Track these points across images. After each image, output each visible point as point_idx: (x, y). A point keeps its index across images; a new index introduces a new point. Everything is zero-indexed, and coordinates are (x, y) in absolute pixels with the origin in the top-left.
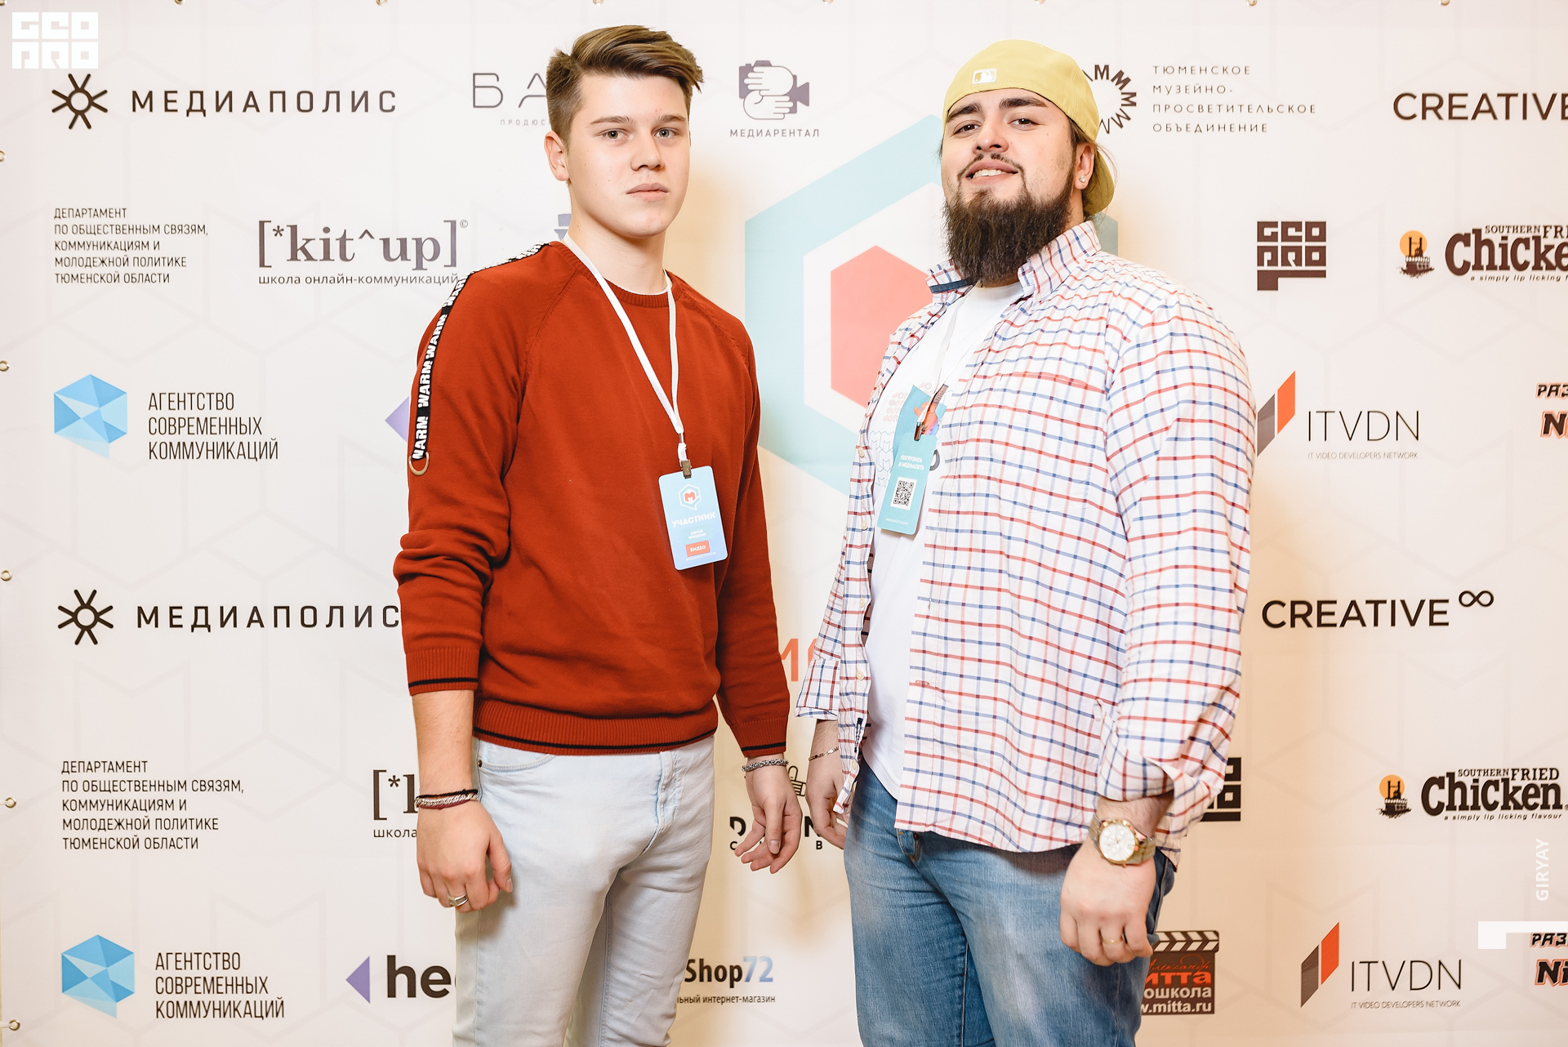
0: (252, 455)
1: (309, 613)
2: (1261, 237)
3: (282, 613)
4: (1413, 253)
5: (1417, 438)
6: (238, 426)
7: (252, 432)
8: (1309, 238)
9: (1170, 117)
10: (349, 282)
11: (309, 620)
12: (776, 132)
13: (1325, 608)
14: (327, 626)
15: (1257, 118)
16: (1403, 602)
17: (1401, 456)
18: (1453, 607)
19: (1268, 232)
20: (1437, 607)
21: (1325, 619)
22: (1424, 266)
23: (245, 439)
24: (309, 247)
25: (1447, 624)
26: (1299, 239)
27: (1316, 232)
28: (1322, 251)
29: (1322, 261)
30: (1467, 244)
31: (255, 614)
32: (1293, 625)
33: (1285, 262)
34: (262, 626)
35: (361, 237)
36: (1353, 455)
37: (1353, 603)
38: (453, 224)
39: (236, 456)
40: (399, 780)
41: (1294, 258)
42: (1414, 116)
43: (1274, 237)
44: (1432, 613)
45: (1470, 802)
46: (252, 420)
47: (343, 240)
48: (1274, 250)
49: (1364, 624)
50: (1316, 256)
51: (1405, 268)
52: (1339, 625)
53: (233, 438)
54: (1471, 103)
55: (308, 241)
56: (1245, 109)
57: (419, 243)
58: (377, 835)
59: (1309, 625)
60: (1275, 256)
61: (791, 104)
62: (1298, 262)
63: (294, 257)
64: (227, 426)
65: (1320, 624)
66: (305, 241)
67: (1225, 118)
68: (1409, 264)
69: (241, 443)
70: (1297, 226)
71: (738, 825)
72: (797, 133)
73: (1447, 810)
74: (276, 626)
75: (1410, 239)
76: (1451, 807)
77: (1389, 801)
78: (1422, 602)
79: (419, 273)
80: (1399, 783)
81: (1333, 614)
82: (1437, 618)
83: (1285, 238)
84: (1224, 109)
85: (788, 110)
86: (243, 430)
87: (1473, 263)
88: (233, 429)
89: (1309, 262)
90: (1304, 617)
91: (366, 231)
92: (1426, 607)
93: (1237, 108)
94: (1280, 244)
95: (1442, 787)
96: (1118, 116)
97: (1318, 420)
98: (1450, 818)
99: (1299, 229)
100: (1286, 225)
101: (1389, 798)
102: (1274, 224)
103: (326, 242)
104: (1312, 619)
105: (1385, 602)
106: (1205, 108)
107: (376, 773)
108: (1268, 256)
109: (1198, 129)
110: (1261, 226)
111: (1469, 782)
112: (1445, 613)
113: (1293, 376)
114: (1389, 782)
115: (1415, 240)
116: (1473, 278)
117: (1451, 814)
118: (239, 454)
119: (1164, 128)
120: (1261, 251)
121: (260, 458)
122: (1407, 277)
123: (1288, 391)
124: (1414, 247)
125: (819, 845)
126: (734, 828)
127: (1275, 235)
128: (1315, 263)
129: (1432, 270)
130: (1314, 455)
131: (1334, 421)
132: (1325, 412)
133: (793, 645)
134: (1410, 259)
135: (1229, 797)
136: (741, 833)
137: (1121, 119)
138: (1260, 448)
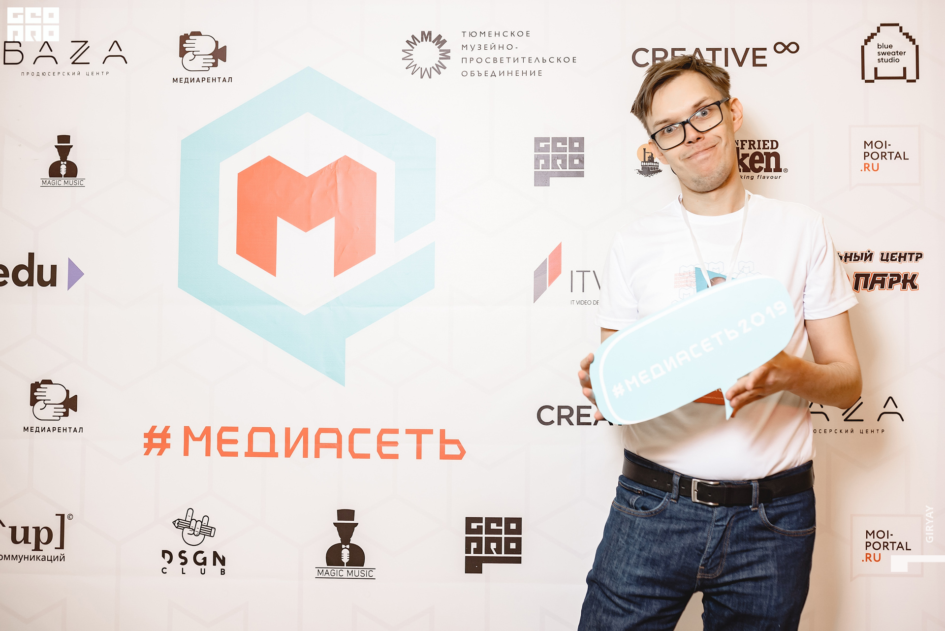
2: (537, 149)
4: (647, 160)
8: (572, 149)
9: (474, 66)
12: (203, 80)
13: (583, 411)
15: (535, 67)
19: (542, 145)
21: (583, 420)
22: (655, 168)
26: (564, 150)
27: (576, 145)
28: (581, 158)
29: (581, 166)
32: (559, 423)
33: (555, 166)
41: (561, 164)
42: (647, 64)
43: (546, 149)
48: (546, 158)
49: (611, 424)
50: (576, 162)
51: (641, 170)
52: (593, 424)
54: (688, 55)
56: (526, 60)
59: (571, 424)
60: (547, 162)
61: (214, 61)
62: (564, 166)
65: (579, 423)
67: (511, 67)
68: (643, 167)
70: (563, 140)
71: (167, 556)
72: (217, 80)
75: (644, 149)
81: (588, 415)
84: (511, 60)
85: (211, 65)
89: (572, 166)
90: (567, 418)
93: (521, 60)
94: (551, 153)
96: (437, 66)
97: (578, 277)
99: (564, 143)
100: (555, 140)
102: (546, 140)
104: (574, 419)
106: (499, 60)
108: (542, 162)
109: (493, 75)
110: (537, 141)
113: (560, 245)
115: (648, 150)
119: (469, 74)
120: (537, 158)
122: (642, 176)
123: (556, 255)
124: (647, 155)
125: (223, 572)
126: (164, 558)
127: (547, 147)
128: (576, 167)
129: (660, 171)
130: (575, 302)
131: (589, 277)
132: (583, 272)
133: (207, 431)
134: (645, 164)
135: (513, 546)
136: (169, 562)
137: (439, 68)
138: (536, 299)
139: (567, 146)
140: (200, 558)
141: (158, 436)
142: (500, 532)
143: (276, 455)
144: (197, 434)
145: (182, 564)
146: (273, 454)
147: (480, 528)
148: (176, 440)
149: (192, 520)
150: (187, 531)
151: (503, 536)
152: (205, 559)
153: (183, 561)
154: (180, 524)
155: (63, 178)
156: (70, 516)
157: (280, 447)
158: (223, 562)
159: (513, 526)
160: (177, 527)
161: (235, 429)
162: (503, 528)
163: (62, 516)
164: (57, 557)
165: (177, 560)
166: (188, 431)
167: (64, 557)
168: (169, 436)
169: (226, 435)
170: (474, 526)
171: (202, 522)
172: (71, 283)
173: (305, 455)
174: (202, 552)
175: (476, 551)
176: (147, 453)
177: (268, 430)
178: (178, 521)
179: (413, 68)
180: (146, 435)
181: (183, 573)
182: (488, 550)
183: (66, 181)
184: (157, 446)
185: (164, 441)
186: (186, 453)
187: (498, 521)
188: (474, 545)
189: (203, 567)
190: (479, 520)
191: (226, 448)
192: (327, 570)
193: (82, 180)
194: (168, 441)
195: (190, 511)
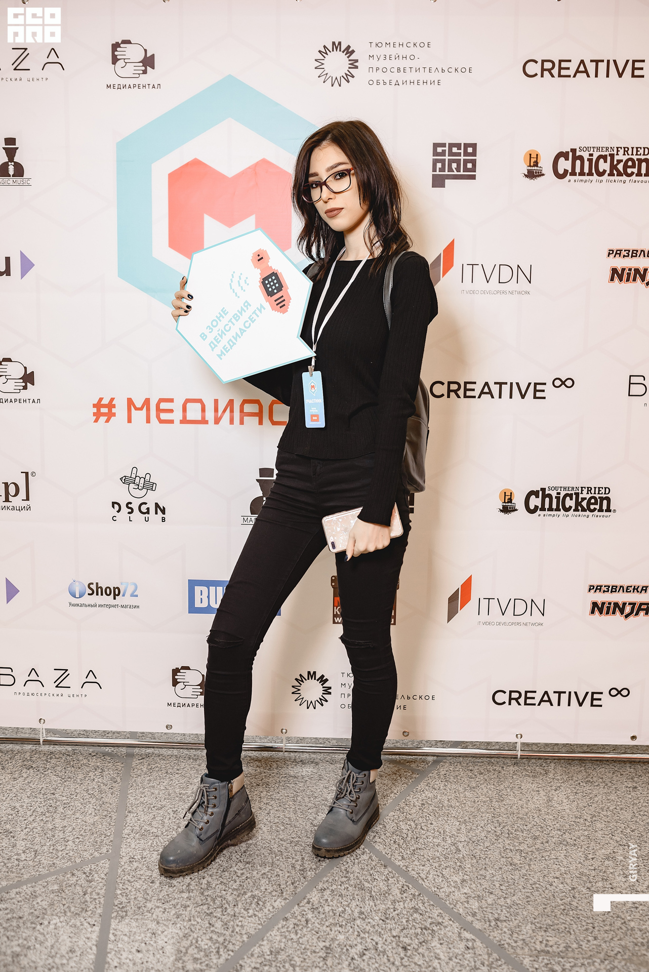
2: (435, 153)
4: (532, 164)
5: (530, 282)
8: (466, 154)
9: (379, 76)
12: (134, 86)
13: (469, 386)
15: (435, 76)
16: (518, 384)
17: (519, 293)
18: (549, 388)
19: (439, 150)
20: (539, 387)
21: (469, 393)
22: (538, 172)
25: (544, 398)
26: (459, 154)
27: (470, 150)
28: (474, 162)
29: (474, 169)
30: (567, 159)
32: (449, 396)
33: (450, 170)
36: (489, 292)
37: (487, 384)
41: (456, 167)
42: (536, 75)
44: (535, 391)
45: (554, 506)
48: (443, 162)
49: (493, 397)
50: (470, 166)
51: (526, 174)
52: (477, 397)
54: (573, 66)
56: (427, 70)
59: (459, 397)
60: (443, 165)
61: (143, 68)
62: (458, 169)
65: (465, 396)
67: (413, 76)
68: (529, 171)
70: (458, 146)
71: (116, 506)
72: (147, 86)
73: (540, 510)
75: (530, 155)
76: (543, 509)
77: (505, 504)
78: (530, 384)
80: (511, 493)
82: (538, 395)
83: (451, 153)
84: (413, 70)
85: (141, 72)
87: (570, 171)
89: (466, 169)
90: (456, 392)
92: (532, 387)
93: (422, 70)
94: (447, 158)
95: (537, 497)
96: (346, 75)
97: (468, 270)
98: (542, 515)
99: (459, 148)
100: (451, 145)
101: (505, 502)
102: (444, 145)
104: (461, 393)
105: (506, 383)
106: (402, 70)
108: (439, 165)
109: (397, 83)
110: (436, 146)
111: (554, 494)
112: (543, 391)
113: (453, 242)
114: (505, 493)
115: (534, 156)
116: (570, 181)
117: (542, 513)
119: (375, 82)
120: (435, 162)
122: (528, 179)
123: (450, 250)
124: (533, 160)
125: (163, 520)
126: (114, 508)
127: (444, 152)
128: (469, 170)
129: (543, 175)
130: (465, 292)
131: (478, 270)
132: (473, 265)
133: (147, 402)
134: (530, 168)
136: (118, 511)
137: (348, 77)
139: (462, 151)
140: (144, 508)
141: (104, 406)
143: (206, 422)
144: (139, 405)
145: (129, 513)
146: (204, 421)
148: (121, 409)
149: (136, 477)
150: (132, 486)
152: (148, 509)
153: (130, 510)
154: (125, 480)
155: (11, 177)
156: (33, 474)
157: (210, 415)
158: (163, 511)
160: (124, 483)
161: (171, 400)
163: (27, 473)
164: (24, 507)
165: (125, 510)
166: (130, 402)
167: (30, 507)
168: (114, 406)
169: (163, 406)
171: (145, 479)
172: (24, 273)
173: (232, 422)
174: (145, 503)
176: (96, 421)
177: (200, 401)
178: (124, 478)
179: (324, 77)
180: (94, 406)
181: (130, 521)
183: (15, 180)
184: (104, 414)
185: (110, 410)
186: (129, 421)
189: (147, 515)
191: (164, 416)
192: (251, 518)
193: (29, 179)
194: (114, 410)
195: (135, 470)
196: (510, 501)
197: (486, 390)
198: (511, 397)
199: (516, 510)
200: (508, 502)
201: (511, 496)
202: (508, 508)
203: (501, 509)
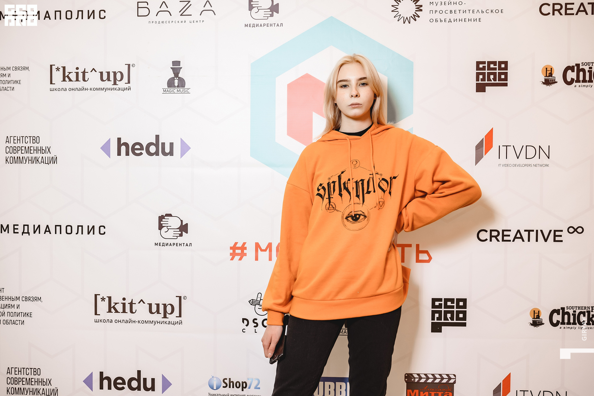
0: (47, 162)
1: (69, 228)
2: (478, 68)
3: (58, 228)
4: (548, 75)
5: (549, 158)
6: (41, 150)
7: (47, 153)
8: (500, 68)
9: (438, 16)
10: (86, 90)
11: (69, 231)
12: (264, 25)
13: (505, 233)
14: (77, 234)
15: (477, 16)
16: (541, 231)
17: (541, 166)
18: (565, 234)
19: (481, 66)
20: (557, 233)
21: (505, 238)
22: (553, 81)
23: (44, 155)
24: (70, 76)
25: (562, 241)
26: (495, 69)
27: (503, 66)
28: (506, 74)
29: (506, 79)
30: (573, 71)
31: (47, 228)
32: (491, 240)
33: (489, 79)
34: (50, 233)
35: (91, 71)
36: (519, 165)
37: (519, 231)
38: (129, 65)
39: (40, 163)
40: (105, 299)
41: (493, 78)
42: (549, 14)
43: (484, 68)
44: (555, 236)
45: (571, 321)
46: (47, 147)
47: (84, 73)
48: (484, 74)
49: (523, 241)
50: (503, 77)
51: (544, 82)
52: (512, 241)
53: (39, 155)
54: (576, 7)
55: (70, 73)
56: (471, 11)
57: (115, 73)
58: (96, 321)
59: (498, 241)
60: (484, 77)
61: (271, 13)
62: (495, 79)
63: (64, 80)
64: (37, 150)
65: (503, 240)
66: (69, 73)
67: (462, 16)
68: (545, 80)
69: (42, 157)
70: (494, 63)
71: (245, 321)
72: (273, 25)
73: (561, 324)
74: (56, 233)
75: (546, 68)
76: (563, 323)
77: (534, 320)
78: (550, 231)
79: (115, 86)
80: (539, 311)
81: (509, 236)
82: (557, 238)
83: (489, 68)
84: (461, 12)
85: (269, 16)
86: (43, 152)
87: (575, 79)
88: (39, 151)
89: (500, 79)
90: (496, 237)
91: (93, 69)
92: (552, 233)
93: (467, 11)
94: (486, 71)
95: (558, 314)
96: (414, 15)
97: (503, 149)
98: (562, 328)
99: (495, 65)
100: (490, 63)
101: (534, 318)
102: (484, 63)
103: (77, 73)
104: (500, 238)
105: (533, 231)
106: (453, 12)
107: (96, 295)
108: (481, 77)
109: (450, 21)
110: (478, 63)
111: (571, 312)
112: (561, 236)
113: (492, 129)
114: (534, 311)
115: (549, 69)
116: (575, 86)
117: (563, 326)
118: (41, 162)
119: (435, 20)
120: (478, 75)
121: (50, 163)
122: (545, 86)
123: (489, 136)
124: (548, 72)
126: (244, 323)
127: (484, 67)
128: (503, 80)
129: (556, 82)
130: (501, 165)
131: (511, 149)
132: (507, 146)
133: (270, 245)
134: (546, 78)
135: (461, 316)
136: (247, 325)
137: (415, 17)
138: (476, 163)
139: (497, 67)
140: (265, 323)
141: (238, 248)
142: (453, 307)
144: (263, 247)
145: (255, 327)
147: (441, 305)
148: (250, 251)
149: (261, 300)
150: (257, 306)
151: (455, 310)
153: (256, 325)
154: (253, 303)
155: (176, 88)
156: (185, 298)
159: (461, 304)
160: (251, 304)
162: (455, 305)
163: (180, 297)
164: (178, 322)
165: (252, 324)
166: (257, 246)
167: (182, 322)
168: (246, 248)
170: (437, 303)
172: (183, 154)
175: (438, 319)
176: (232, 259)
178: (252, 301)
179: (399, 17)
180: (231, 248)
181: (255, 332)
182: (446, 319)
183: (178, 90)
184: (238, 254)
185: (242, 251)
186: (257, 259)
187: (452, 300)
188: (437, 315)
190: (440, 300)
192: (345, 331)
193: (188, 89)
194: (245, 251)
195: (260, 294)
196: (538, 317)
197: (518, 236)
198: (537, 241)
199: (543, 324)
200: (537, 318)
201: (539, 313)
202: (537, 323)
203: (532, 323)
